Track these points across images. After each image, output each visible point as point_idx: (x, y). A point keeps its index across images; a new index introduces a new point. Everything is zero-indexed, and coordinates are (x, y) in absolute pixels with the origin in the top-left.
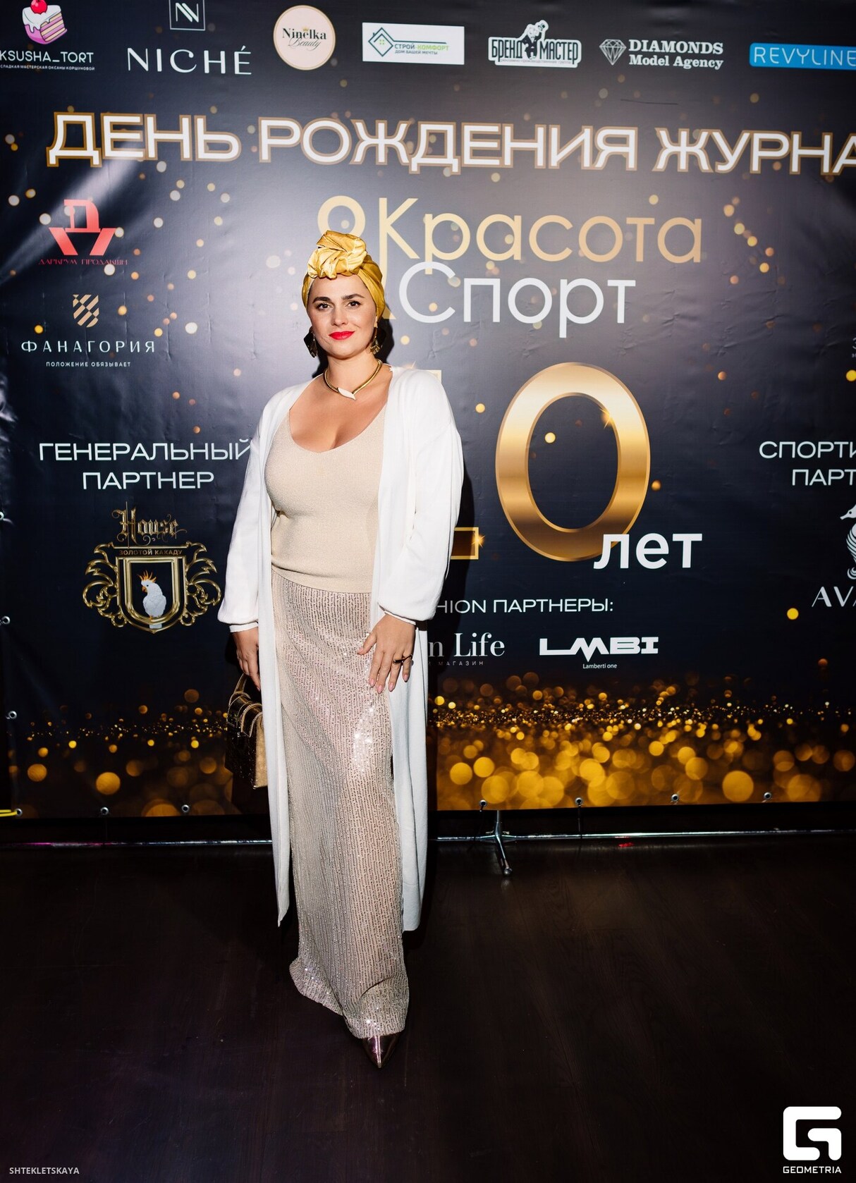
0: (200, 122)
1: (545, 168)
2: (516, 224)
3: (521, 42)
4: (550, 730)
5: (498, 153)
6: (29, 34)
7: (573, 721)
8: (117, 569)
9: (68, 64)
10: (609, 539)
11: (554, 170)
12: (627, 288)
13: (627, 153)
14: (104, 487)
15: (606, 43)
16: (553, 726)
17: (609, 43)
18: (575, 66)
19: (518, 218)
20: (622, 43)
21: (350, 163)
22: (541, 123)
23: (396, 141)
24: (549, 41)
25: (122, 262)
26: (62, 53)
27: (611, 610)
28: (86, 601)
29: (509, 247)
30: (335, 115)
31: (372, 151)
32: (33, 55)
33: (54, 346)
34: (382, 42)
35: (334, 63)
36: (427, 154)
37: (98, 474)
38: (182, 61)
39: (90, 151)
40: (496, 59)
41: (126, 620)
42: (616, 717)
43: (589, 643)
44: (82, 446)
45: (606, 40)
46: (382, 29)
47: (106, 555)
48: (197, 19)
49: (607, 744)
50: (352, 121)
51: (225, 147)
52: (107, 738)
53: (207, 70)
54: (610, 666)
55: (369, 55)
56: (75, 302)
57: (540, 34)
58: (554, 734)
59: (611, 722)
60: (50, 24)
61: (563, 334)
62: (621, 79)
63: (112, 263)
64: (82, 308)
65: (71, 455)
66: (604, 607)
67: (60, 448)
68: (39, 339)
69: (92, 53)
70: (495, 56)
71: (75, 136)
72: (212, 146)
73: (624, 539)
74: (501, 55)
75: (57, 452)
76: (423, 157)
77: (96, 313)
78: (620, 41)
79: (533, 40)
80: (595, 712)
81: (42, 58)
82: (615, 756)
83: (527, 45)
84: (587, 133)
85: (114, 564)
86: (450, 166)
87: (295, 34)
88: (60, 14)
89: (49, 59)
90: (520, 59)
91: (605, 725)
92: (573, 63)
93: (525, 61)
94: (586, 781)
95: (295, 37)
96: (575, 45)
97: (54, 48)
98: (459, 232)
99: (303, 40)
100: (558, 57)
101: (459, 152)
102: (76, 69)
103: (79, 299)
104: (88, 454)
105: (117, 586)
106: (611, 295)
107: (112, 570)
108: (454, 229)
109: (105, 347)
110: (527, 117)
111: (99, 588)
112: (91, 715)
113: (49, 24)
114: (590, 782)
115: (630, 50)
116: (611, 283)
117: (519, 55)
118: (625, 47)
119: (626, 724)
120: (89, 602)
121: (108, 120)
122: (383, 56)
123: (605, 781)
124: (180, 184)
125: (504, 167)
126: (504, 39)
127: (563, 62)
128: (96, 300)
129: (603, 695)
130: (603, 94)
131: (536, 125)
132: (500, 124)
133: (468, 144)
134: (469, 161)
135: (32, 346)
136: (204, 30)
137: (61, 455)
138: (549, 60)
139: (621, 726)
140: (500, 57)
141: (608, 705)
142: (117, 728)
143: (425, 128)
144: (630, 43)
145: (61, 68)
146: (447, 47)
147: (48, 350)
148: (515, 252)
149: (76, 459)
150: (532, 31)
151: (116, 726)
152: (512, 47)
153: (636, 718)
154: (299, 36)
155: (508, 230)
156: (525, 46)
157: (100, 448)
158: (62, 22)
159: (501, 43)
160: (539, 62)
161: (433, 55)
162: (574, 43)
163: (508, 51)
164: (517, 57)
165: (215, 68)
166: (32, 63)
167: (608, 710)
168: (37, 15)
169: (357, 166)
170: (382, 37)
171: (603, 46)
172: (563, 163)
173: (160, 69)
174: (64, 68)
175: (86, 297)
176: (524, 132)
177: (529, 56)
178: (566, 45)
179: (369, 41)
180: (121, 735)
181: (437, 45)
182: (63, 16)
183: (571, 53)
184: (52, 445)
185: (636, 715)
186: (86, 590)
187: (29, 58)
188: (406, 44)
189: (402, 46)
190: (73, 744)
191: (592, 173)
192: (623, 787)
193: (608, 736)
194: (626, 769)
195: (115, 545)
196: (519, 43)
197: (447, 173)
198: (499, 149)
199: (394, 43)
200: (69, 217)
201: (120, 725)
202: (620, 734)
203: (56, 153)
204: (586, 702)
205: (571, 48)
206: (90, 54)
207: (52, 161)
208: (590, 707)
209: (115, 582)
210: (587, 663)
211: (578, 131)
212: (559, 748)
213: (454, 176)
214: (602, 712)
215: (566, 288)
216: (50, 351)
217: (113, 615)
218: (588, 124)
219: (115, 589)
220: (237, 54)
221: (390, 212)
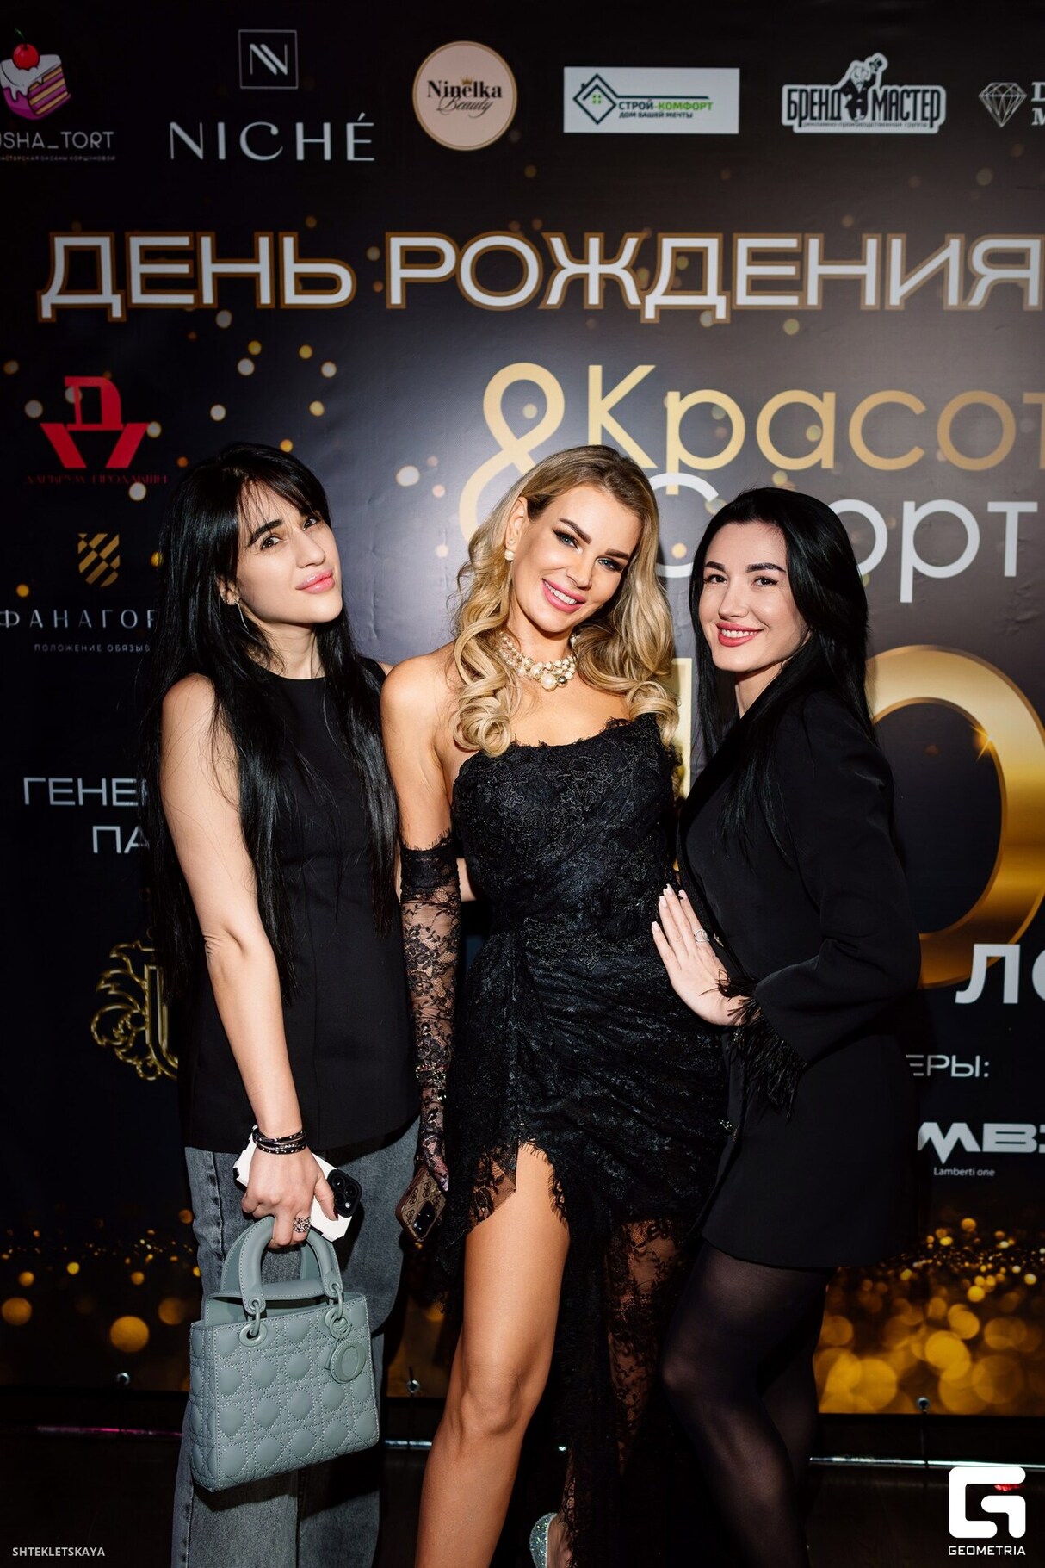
0: (289, 243)
1: (878, 308)
2: (825, 407)
3: (840, 91)
4: (875, 1280)
5: (795, 285)
6: (10, 103)
7: (916, 1265)
8: (146, 986)
9: (73, 151)
10: (982, 953)
11: (894, 313)
12: (1022, 516)
13: (1027, 280)
14: (127, 850)
15: (991, 88)
16: (880, 1273)
17: (995, 89)
18: (935, 130)
19: (830, 397)
20: (1019, 89)
21: (541, 307)
22: (873, 231)
23: (618, 269)
24: (890, 88)
25: (157, 479)
26: (62, 133)
27: (986, 1075)
28: (96, 1036)
29: (811, 447)
30: (515, 225)
31: (577, 286)
32: (15, 139)
33: (47, 619)
34: (597, 99)
35: (515, 137)
36: (672, 290)
37: (117, 829)
38: (260, 141)
39: (108, 296)
40: (795, 123)
41: (160, 1069)
42: (992, 1262)
43: (945, 1131)
44: (92, 782)
45: (991, 85)
46: (597, 76)
47: (129, 962)
48: (284, 69)
49: (974, 1308)
50: (545, 235)
51: (330, 284)
52: (128, 1261)
53: (300, 156)
54: (982, 1173)
55: (575, 122)
56: (82, 546)
57: (874, 77)
58: (881, 1286)
59: (983, 1268)
60: (45, 85)
61: (906, 596)
62: (1018, 151)
63: (142, 482)
64: (93, 556)
65: (74, 797)
66: (974, 1070)
67: (56, 785)
68: (24, 607)
69: (112, 133)
70: (794, 118)
71: (83, 272)
72: (307, 283)
73: (1010, 953)
74: (804, 114)
75: (52, 791)
76: (665, 294)
77: (116, 563)
78: (1015, 85)
79: (860, 88)
80: (954, 1251)
81: (31, 143)
82: (990, 1328)
83: (850, 97)
84: (953, 248)
85: (141, 977)
86: (712, 309)
87: (449, 90)
88: (60, 70)
89: (42, 144)
90: (838, 122)
91: (972, 1275)
92: (931, 126)
93: (845, 125)
94: (936, 1369)
95: (449, 95)
96: (935, 95)
97: (51, 125)
98: (727, 422)
99: (463, 99)
100: (905, 115)
101: (727, 284)
102: (86, 159)
103: (88, 540)
104: (101, 795)
105: (147, 1012)
106: (992, 528)
107: (139, 986)
108: (717, 416)
109: (129, 619)
110: (848, 221)
111: (118, 1015)
112: (102, 1222)
113: (41, 86)
114: (942, 1371)
115: (1034, 100)
116: (994, 507)
117: (836, 115)
118: (1024, 96)
119: (1009, 1273)
120: (100, 1037)
121: (136, 243)
122: (597, 122)
123: (971, 1370)
124: (255, 348)
125: (806, 308)
126: (809, 88)
127: (913, 125)
128: (115, 543)
129: (969, 1223)
130: (984, 177)
131: (864, 236)
132: (800, 235)
133: (744, 270)
134: (744, 299)
135: (12, 619)
136: (296, 88)
137: (57, 797)
138: (888, 122)
139: (1001, 1276)
140: (801, 118)
141: (977, 1240)
142: (145, 1246)
143: (668, 244)
144: (1033, 87)
145: (60, 158)
146: (710, 104)
147: (38, 625)
148: (824, 455)
149: (81, 802)
150: (858, 72)
151: (143, 1242)
152: (824, 100)
153: (1029, 1264)
154: (456, 94)
155: (811, 416)
156: (845, 100)
157: (120, 786)
158: (62, 82)
159: (804, 95)
160: (870, 125)
161: (686, 119)
162: (933, 92)
163: (816, 109)
164: (833, 118)
165: (314, 151)
166: (15, 151)
167: (977, 1249)
168: (24, 72)
169: (552, 312)
170: (597, 92)
171: (984, 95)
172: (909, 299)
173: (222, 155)
174: (65, 159)
175: (100, 537)
176: (842, 248)
177: (853, 115)
178: (920, 96)
179: (575, 99)
180: (150, 1257)
181: (691, 101)
182: (64, 71)
183: (928, 109)
184: (43, 780)
185: (1027, 1260)
186: (97, 1019)
187: (9, 143)
188: (639, 101)
189: (631, 106)
190: (73, 1268)
191: (963, 315)
192: (1002, 1383)
193: (976, 1293)
194: (1006, 1352)
195: (144, 946)
196: (836, 95)
197: (706, 321)
198: (798, 278)
199: (617, 101)
200: (72, 406)
201: (150, 1239)
202: (996, 1293)
203: (51, 299)
204: (939, 1232)
205: (928, 99)
206: (108, 134)
207: (47, 313)
208: (946, 1241)
209: (142, 1007)
210: (940, 1166)
211: (939, 244)
212: (889, 1311)
213: (718, 326)
214: (966, 1252)
215: (912, 516)
216: (41, 625)
217: (139, 1059)
218: (955, 231)
219: (143, 1018)
220: (350, 127)
221: (606, 390)
